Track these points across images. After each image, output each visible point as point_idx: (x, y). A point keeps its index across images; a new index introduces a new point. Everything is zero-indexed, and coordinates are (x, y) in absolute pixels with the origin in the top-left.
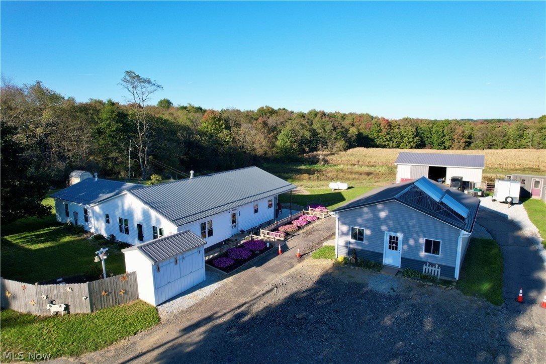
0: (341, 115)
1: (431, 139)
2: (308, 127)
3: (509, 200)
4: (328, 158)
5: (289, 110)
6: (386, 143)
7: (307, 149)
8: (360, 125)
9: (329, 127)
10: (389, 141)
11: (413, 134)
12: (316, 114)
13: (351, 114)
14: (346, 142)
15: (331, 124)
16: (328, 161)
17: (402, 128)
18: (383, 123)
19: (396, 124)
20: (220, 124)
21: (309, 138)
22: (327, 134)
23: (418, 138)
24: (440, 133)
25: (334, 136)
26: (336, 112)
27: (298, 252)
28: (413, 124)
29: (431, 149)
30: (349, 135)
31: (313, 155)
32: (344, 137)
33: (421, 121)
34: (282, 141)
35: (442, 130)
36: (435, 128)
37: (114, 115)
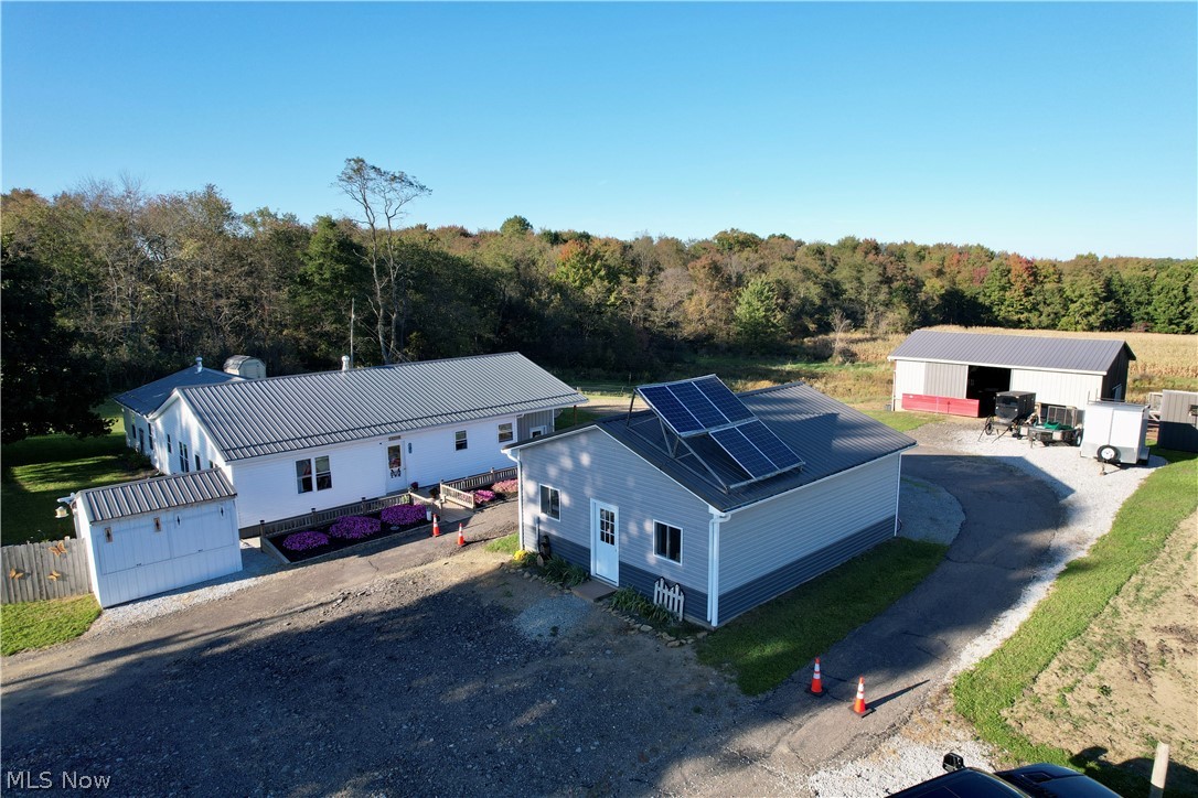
0: (914, 250)
1: (1150, 309)
2: (822, 276)
3: (1108, 454)
4: (855, 348)
5: (795, 238)
6: (1023, 317)
7: (812, 327)
8: (959, 272)
9: (871, 277)
10: (1030, 311)
11: (1096, 295)
12: (856, 247)
13: (940, 247)
14: (912, 313)
15: (877, 270)
16: (856, 354)
17: (1067, 280)
18: (1017, 269)
19: (1051, 270)
20: (596, 267)
21: (817, 301)
22: (866, 292)
23: (1110, 304)
24: (1175, 292)
25: (882, 297)
26: (906, 243)
28: (1100, 271)
29: (1147, 331)
30: (922, 297)
31: (822, 340)
32: (909, 302)
33: (1126, 261)
34: (748, 306)
35: (1182, 284)
36: (1162, 280)
37: (331, 248)
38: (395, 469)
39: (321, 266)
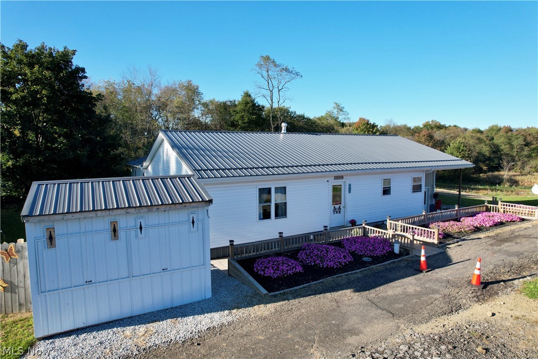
2: (487, 142)
4: (516, 179)
5: (462, 127)
7: (485, 168)
9: (518, 143)
12: (499, 130)
15: (522, 139)
20: (374, 131)
21: (487, 154)
22: (515, 150)
25: (525, 153)
27: (477, 272)
31: (494, 175)
37: (248, 107)
38: (337, 206)
39: (242, 117)
